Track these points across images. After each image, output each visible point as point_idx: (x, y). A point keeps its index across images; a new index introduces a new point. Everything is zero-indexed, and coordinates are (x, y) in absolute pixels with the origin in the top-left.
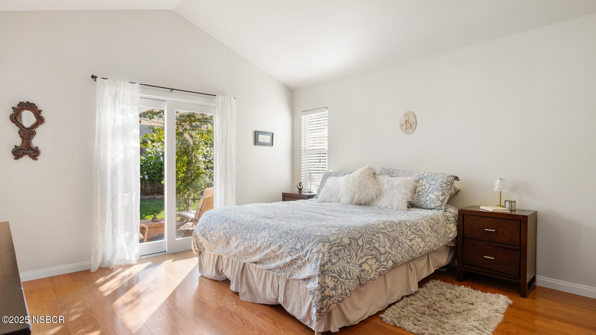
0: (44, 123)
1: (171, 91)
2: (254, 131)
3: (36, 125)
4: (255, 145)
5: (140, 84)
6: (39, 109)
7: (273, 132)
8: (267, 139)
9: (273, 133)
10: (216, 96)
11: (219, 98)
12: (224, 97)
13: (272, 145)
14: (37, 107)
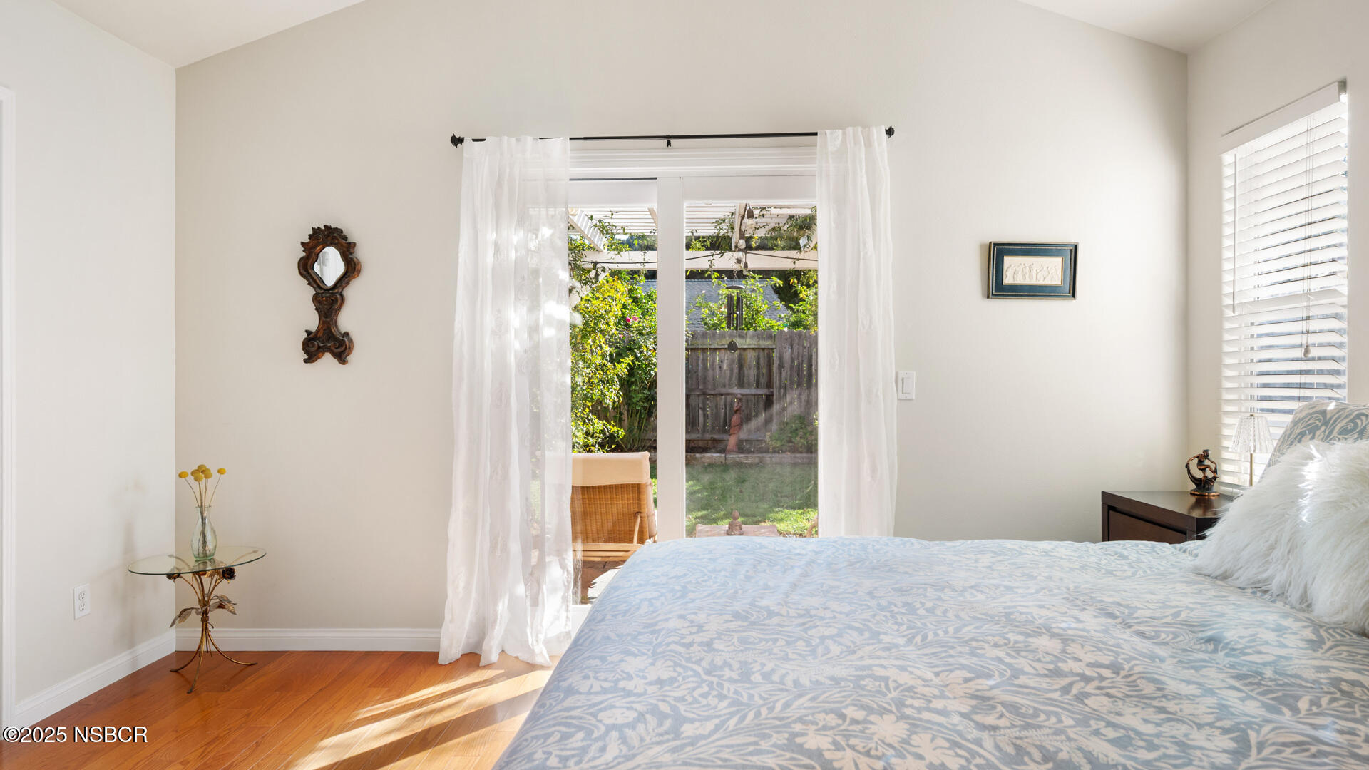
0: (359, 272)
1: (669, 144)
2: (982, 246)
3: (344, 280)
4: (988, 297)
5: (571, 139)
6: (350, 240)
7: (1073, 241)
8: (1048, 271)
9: (1076, 247)
10: (815, 134)
11: (831, 140)
12: (844, 134)
13: (1074, 295)
14: (345, 238)
